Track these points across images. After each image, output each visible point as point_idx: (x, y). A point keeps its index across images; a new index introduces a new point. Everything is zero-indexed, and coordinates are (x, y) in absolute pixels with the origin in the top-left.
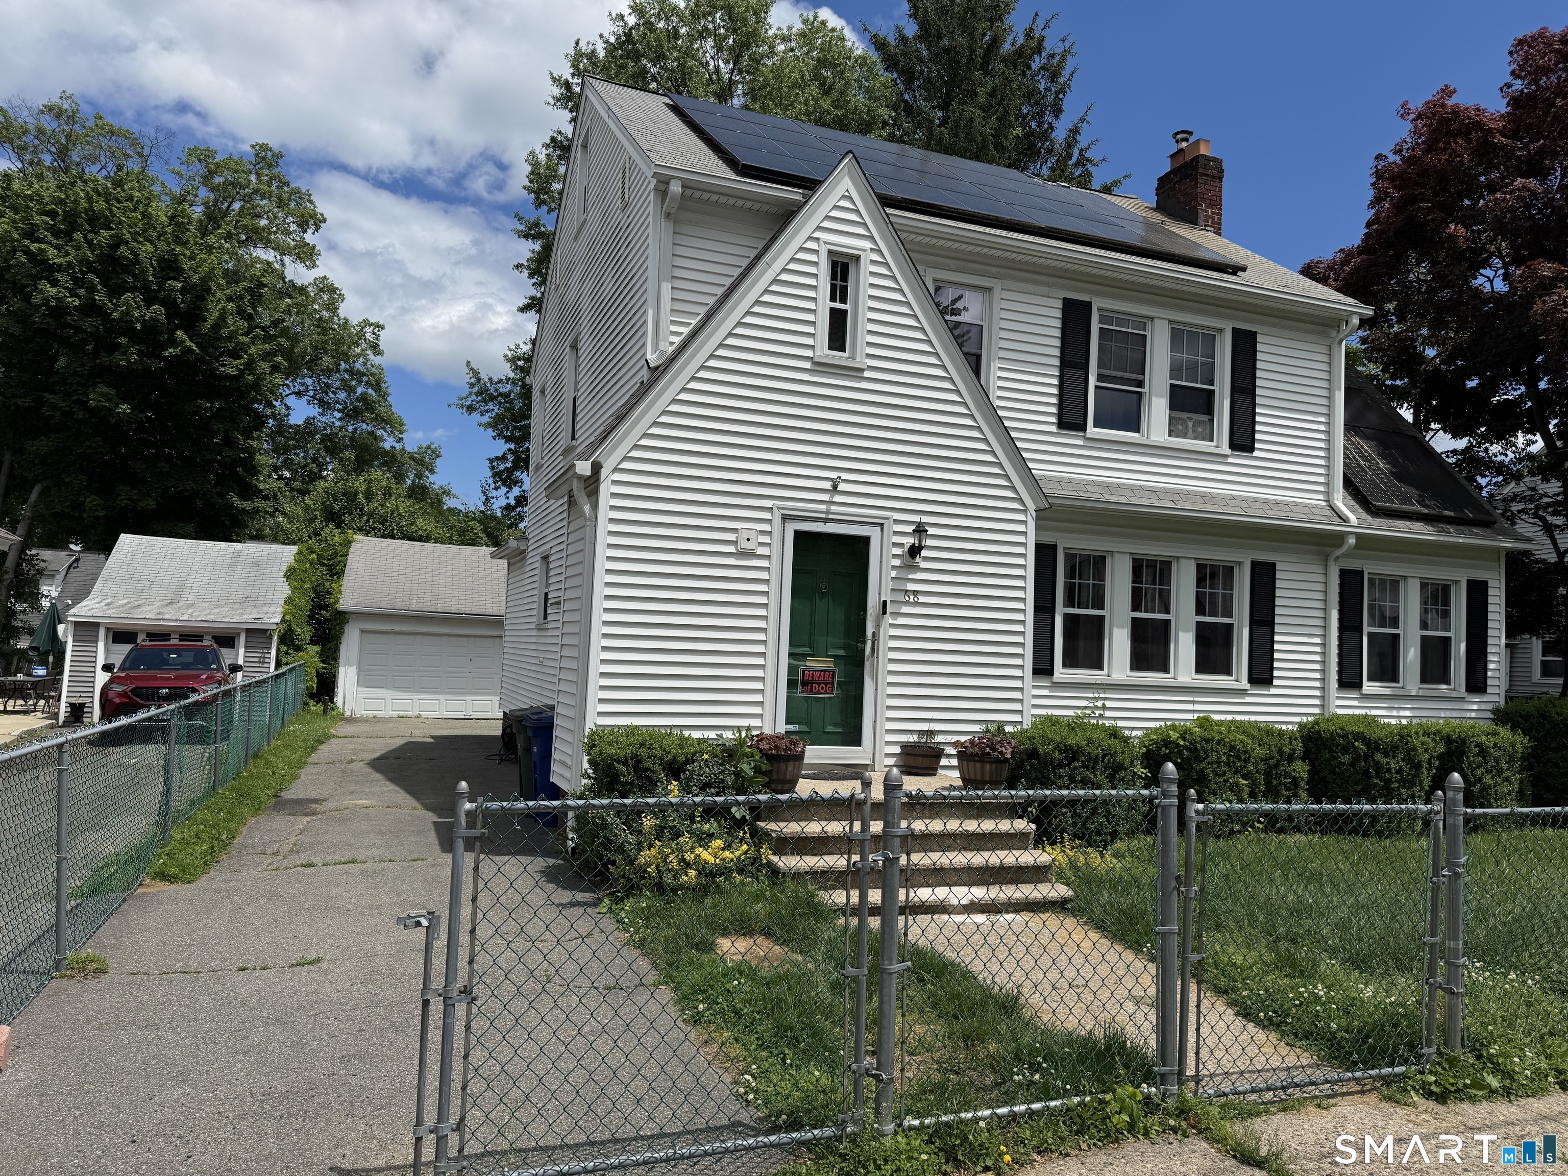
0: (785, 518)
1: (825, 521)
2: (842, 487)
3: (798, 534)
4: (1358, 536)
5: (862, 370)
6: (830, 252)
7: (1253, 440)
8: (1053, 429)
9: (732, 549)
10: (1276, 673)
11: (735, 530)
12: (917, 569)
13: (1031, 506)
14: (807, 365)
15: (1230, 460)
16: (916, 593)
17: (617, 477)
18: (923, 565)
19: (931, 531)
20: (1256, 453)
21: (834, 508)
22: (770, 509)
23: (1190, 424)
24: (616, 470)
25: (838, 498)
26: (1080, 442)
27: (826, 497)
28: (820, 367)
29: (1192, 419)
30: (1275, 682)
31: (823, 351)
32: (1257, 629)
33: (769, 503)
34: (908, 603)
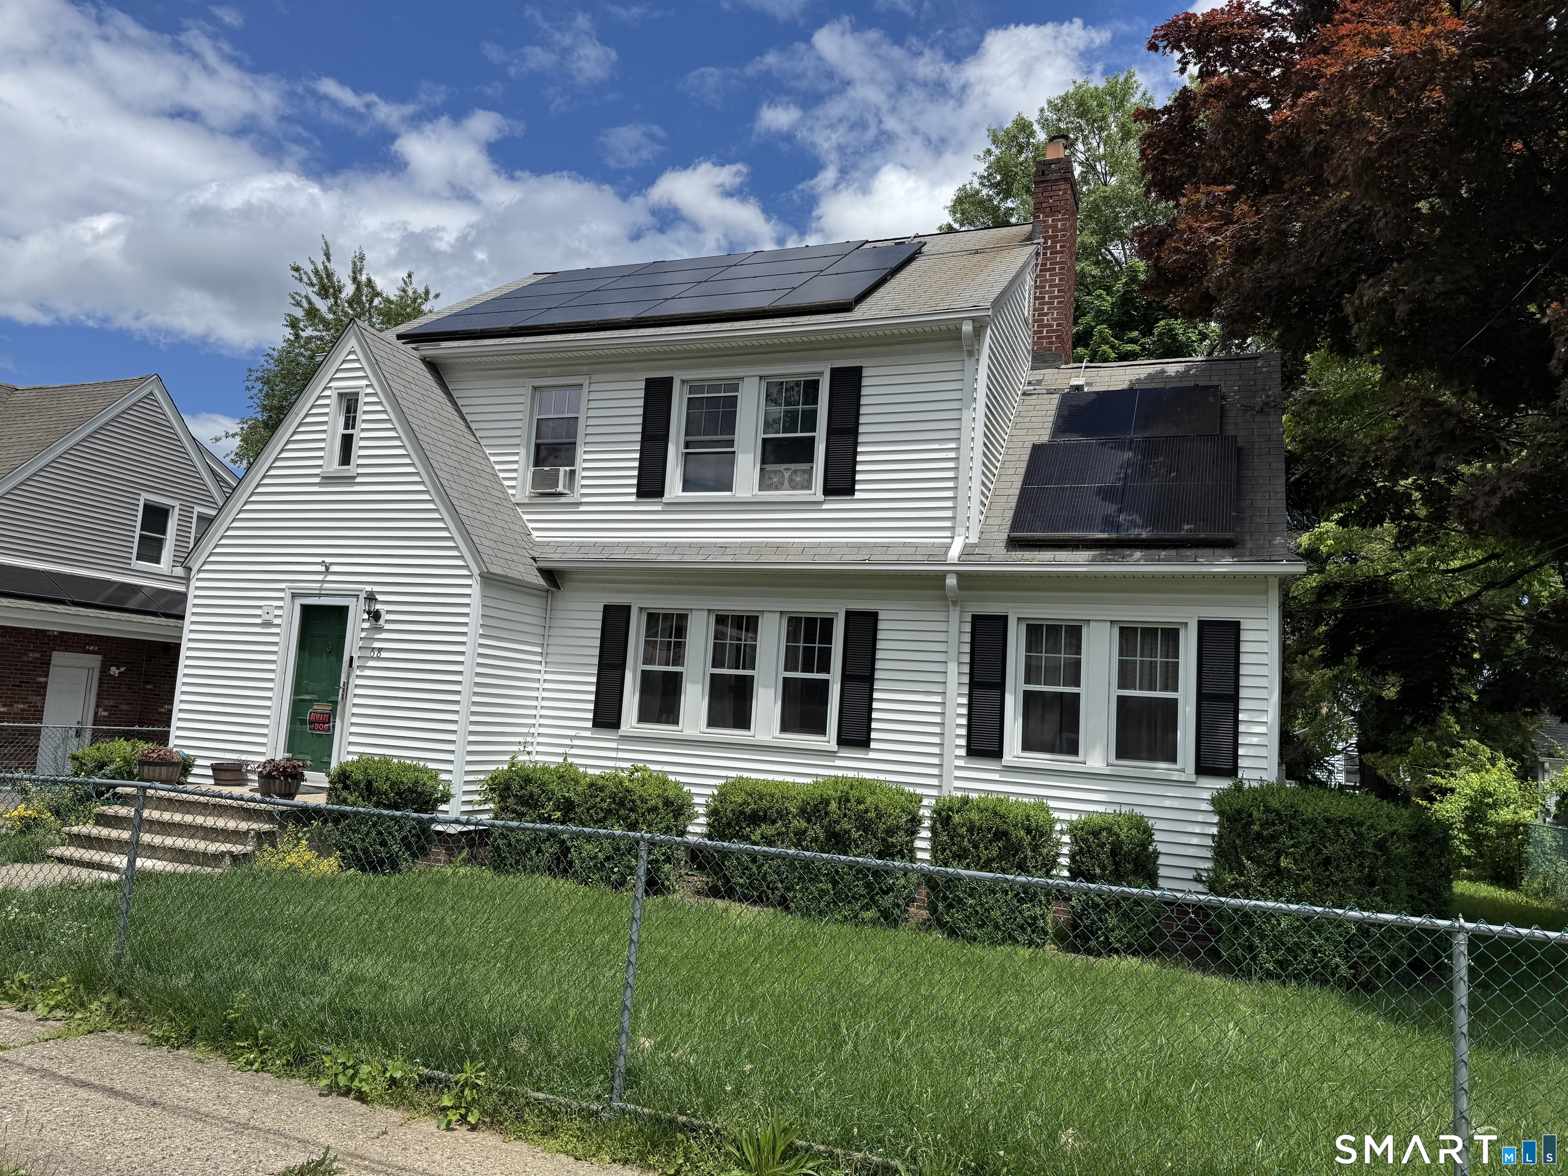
0: (294, 596)
1: (320, 595)
2: (333, 569)
3: (305, 609)
4: (959, 574)
5: (354, 477)
6: (341, 395)
7: (854, 482)
8: (633, 498)
9: (259, 621)
10: (873, 735)
11: (260, 607)
12: (381, 629)
13: (476, 571)
14: (317, 480)
15: (825, 507)
16: (380, 650)
17: (201, 575)
18: (387, 626)
19: (380, 598)
20: (858, 495)
21: (326, 586)
22: (282, 590)
23: (787, 475)
24: (199, 571)
25: (330, 578)
26: (659, 508)
27: (320, 578)
28: (328, 480)
29: (786, 470)
30: (873, 745)
31: (334, 467)
32: (849, 685)
33: (283, 586)
34: (372, 658)
